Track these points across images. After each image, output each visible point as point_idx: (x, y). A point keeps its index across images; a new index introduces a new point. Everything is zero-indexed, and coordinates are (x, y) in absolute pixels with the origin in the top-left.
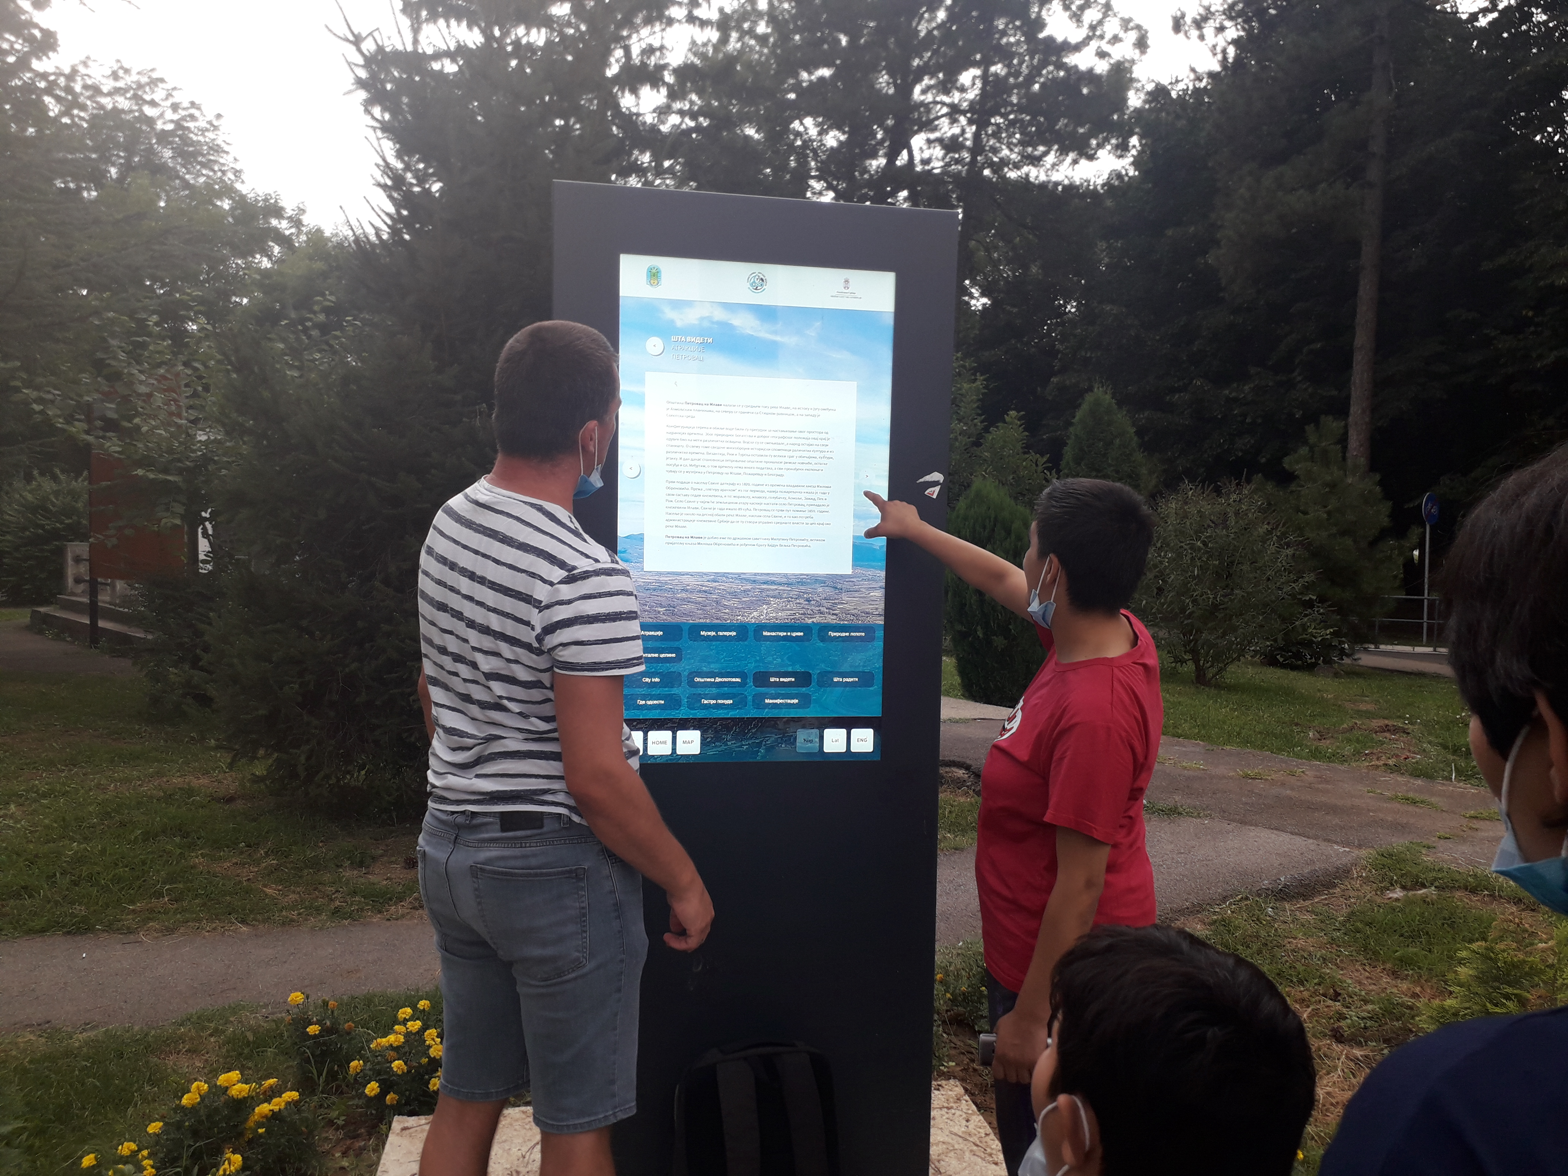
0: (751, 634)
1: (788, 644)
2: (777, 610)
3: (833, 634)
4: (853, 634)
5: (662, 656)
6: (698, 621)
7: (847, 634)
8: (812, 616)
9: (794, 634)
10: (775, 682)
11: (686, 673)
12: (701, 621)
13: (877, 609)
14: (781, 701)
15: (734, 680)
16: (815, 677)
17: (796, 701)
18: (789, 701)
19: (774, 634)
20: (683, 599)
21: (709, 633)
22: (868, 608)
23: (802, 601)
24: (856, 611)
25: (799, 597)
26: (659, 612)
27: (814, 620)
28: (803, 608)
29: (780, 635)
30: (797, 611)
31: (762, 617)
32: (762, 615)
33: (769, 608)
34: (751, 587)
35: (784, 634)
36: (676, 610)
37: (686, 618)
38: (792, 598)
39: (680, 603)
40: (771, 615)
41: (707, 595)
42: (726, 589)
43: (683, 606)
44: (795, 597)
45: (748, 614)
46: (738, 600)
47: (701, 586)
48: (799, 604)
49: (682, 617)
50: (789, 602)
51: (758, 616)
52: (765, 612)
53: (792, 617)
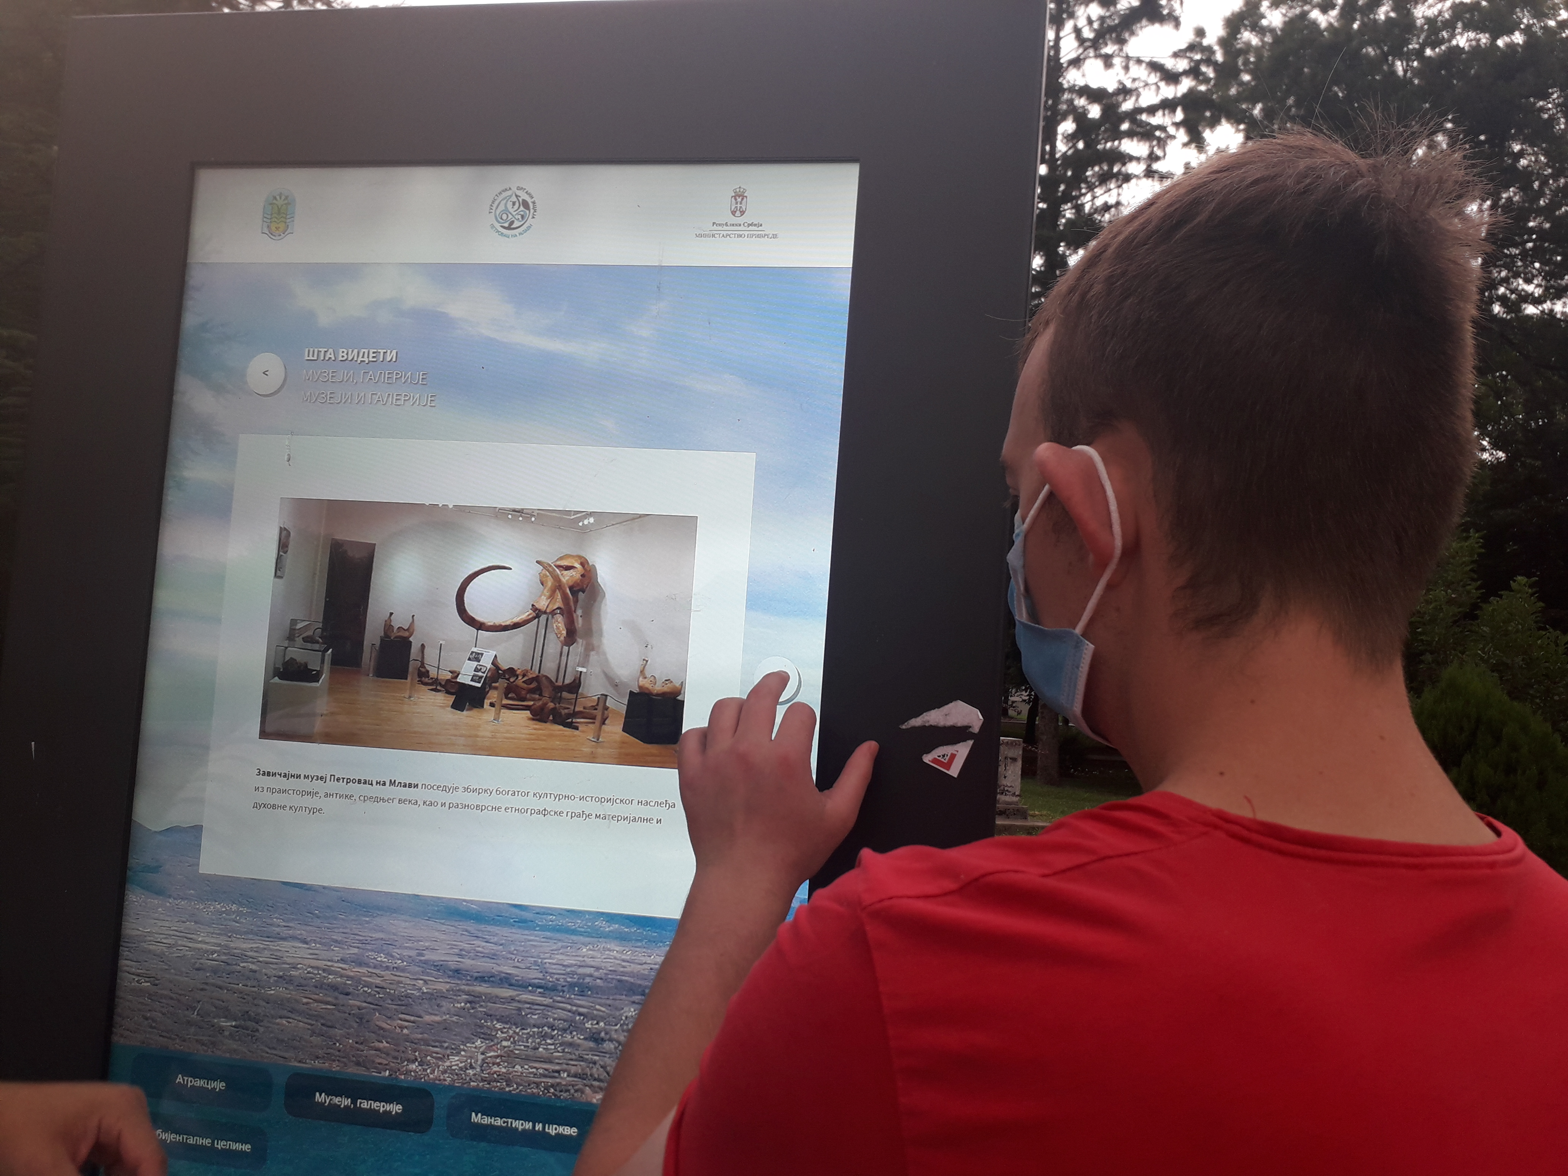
0: (441, 1115)
1: (536, 1155)
2: (509, 1057)
5: (221, 1145)
6: (310, 1064)
9: (552, 1130)
12: (317, 1064)
19: (499, 1122)
20: (280, 1003)
21: (337, 1100)
23: (576, 1038)
25: (571, 1026)
26: (221, 1030)
28: (581, 1058)
29: (516, 1129)
30: (565, 1066)
31: (471, 1072)
32: (472, 1067)
33: (489, 1048)
34: (448, 986)
35: (529, 1126)
36: (261, 1029)
37: (282, 1054)
38: (552, 1028)
39: (272, 1012)
40: (495, 1068)
41: (336, 998)
42: (383, 984)
43: (278, 1020)
44: (561, 1024)
45: (436, 1058)
46: (412, 1018)
47: (324, 970)
48: (571, 1045)
49: (274, 1049)
50: (545, 1036)
51: (461, 1069)
52: (481, 1057)
53: (550, 1081)
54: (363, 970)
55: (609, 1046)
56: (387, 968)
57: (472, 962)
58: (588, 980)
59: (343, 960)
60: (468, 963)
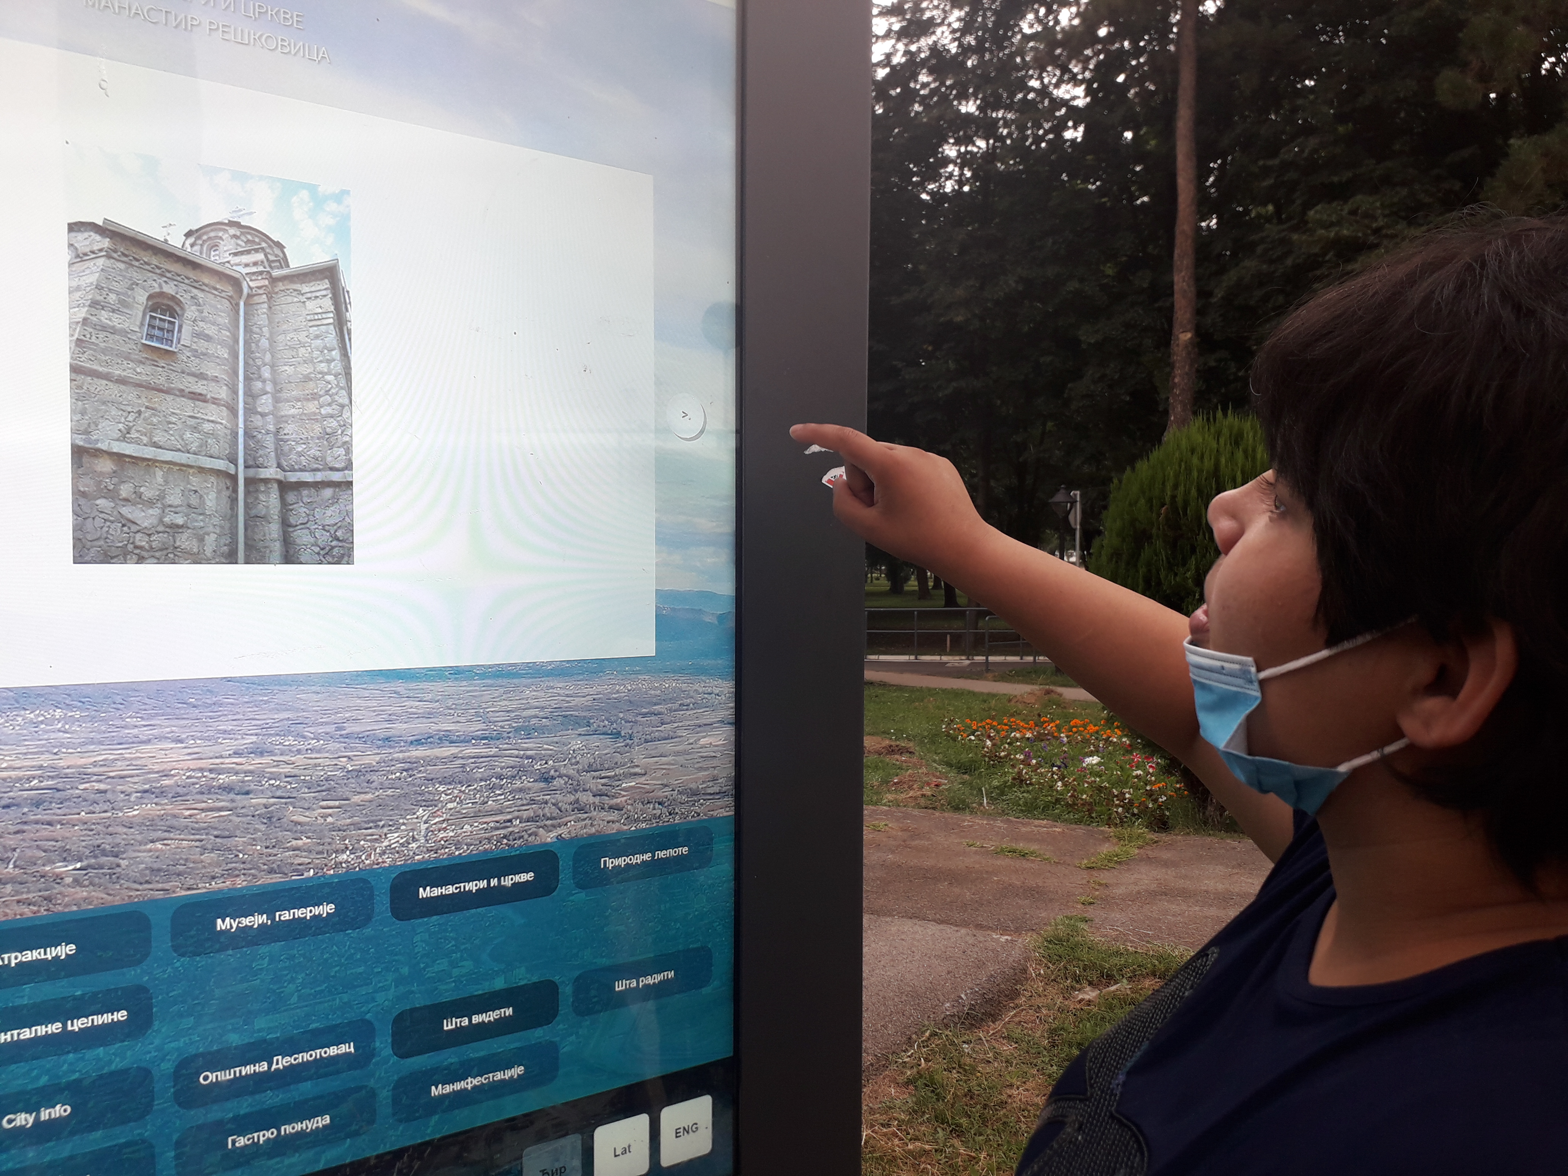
0: (382, 903)
1: (492, 912)
2: (459, 818)
3: (611, 863)
4: (661, 854)
5: (77, 1025)
6: (204, 888)
7: (647, 857)
8: (555, 821)
9: (508, 881)
10: (459, 1030)
11: (168, 1066)
12: (215, 885)
13: (715, 779)
14: (476, 1081)
15: (333, 1051)
16: (567, 991)
17: (517, 1071)
18: (499, 1076)
19: (451, 890)
20: (151, 823)
21: (246, 921)
22: (695, 779)
23: (526, 782)
24: (667, 792)
25: (520, 772)
26: (59, 878)
27: (563, 831)
28: (533, 801)
29: (470, 891)
30: (516, 814)
31: (414, 845)
32: (414, 839)
33: (433, 815)
34: (378, 758)
35: (483, 884)
36: (124, 863)
37: (160, 886)
38: (500, 777)
39: (139, 837)
40: (442, 834)
41: (233, 801)
42: (296, 772)
43: (150, 846)
44: (509, 772)
45: (370, 841)
46: (337, 803)
47: (211, 771)
48: (521, 790)
49: (147, 882)
50: (493, 788)
51: (402, 845)
52: (424, 827)
53: (502, 832)
54: (266, 760)
55: (558, 783)
56: (299, 752)
57: (405, 726)
58: (534, 721)
59: (237, 754)
60: (399, 728)
